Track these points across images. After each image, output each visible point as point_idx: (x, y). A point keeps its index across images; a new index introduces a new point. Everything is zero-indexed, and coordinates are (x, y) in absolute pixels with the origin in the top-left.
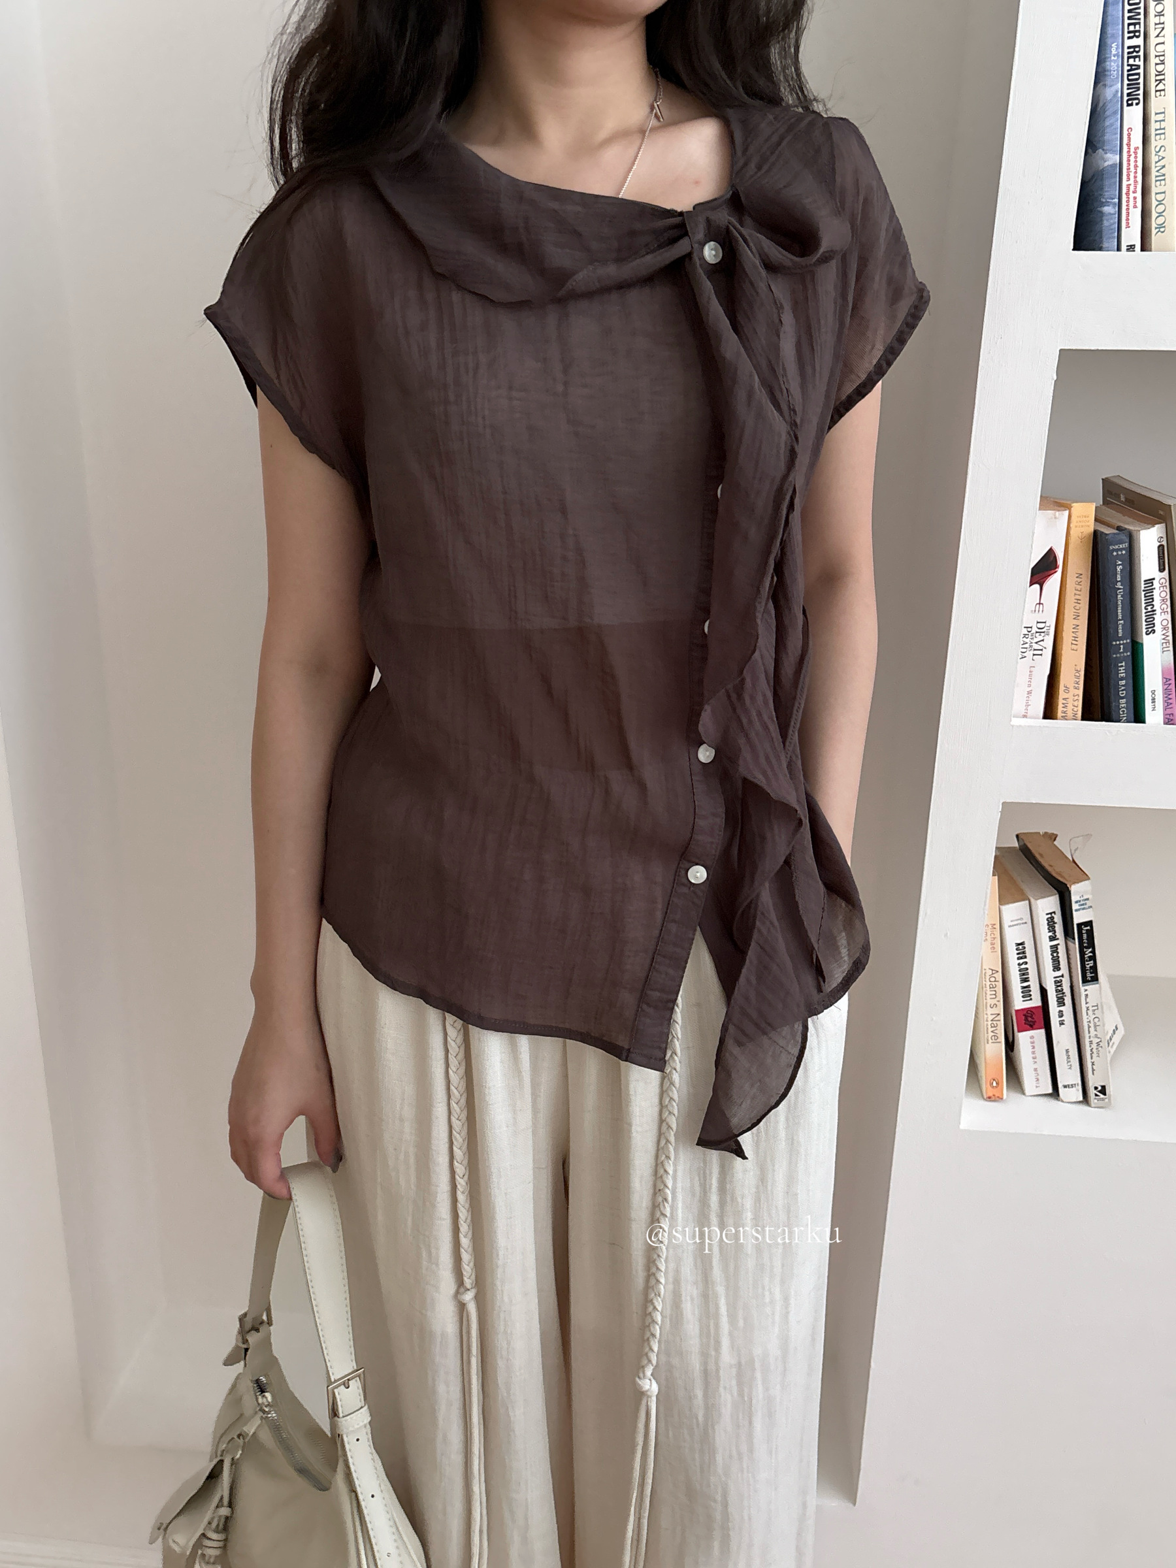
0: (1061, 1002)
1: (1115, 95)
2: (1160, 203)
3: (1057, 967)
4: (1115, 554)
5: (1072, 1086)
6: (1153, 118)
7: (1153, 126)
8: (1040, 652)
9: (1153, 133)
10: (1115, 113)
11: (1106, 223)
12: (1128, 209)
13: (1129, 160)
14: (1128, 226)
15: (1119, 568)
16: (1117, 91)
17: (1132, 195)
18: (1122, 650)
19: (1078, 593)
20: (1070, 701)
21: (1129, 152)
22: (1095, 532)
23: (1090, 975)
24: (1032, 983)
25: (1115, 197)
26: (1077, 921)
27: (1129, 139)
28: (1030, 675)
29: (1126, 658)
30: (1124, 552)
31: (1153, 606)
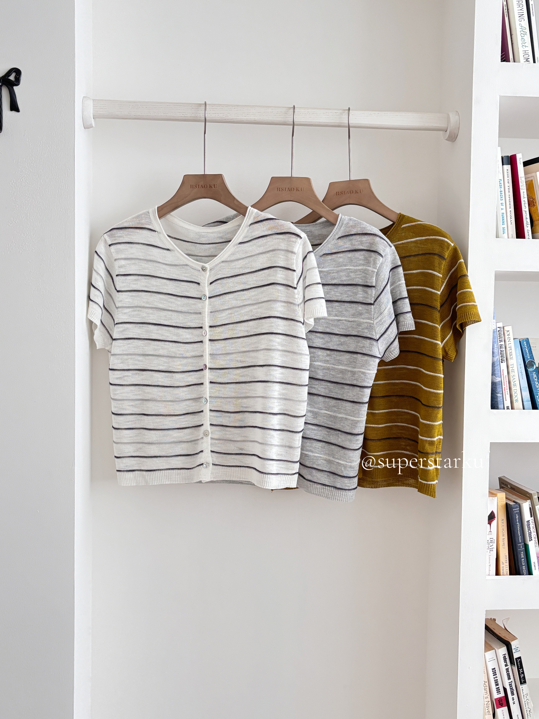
1: (497, 360)
2: (515, 393)
3: (509, 678)
4: (515, 512)
6: (510, 366)
7: (510, 369)
9: (510, 371)
10: (498, 365)
11: (499, 399)
12: (505, 395)
13: (504, 379)
14: (506, 400)
15: (517, 517)
16: (498, 359)
17: (506, 391)
18: (521, 548)
19: (503, 526)
20: (505, 568)
21: (503, 377)
22: (507, 504)
23: (523, 681)
24: (500, 686)
25: (501, 391)
26: (515, 657)
27: (503, 373)
28: (490, 559)
29: (523, 551)
30: (518, 511)
31: (530, 530)
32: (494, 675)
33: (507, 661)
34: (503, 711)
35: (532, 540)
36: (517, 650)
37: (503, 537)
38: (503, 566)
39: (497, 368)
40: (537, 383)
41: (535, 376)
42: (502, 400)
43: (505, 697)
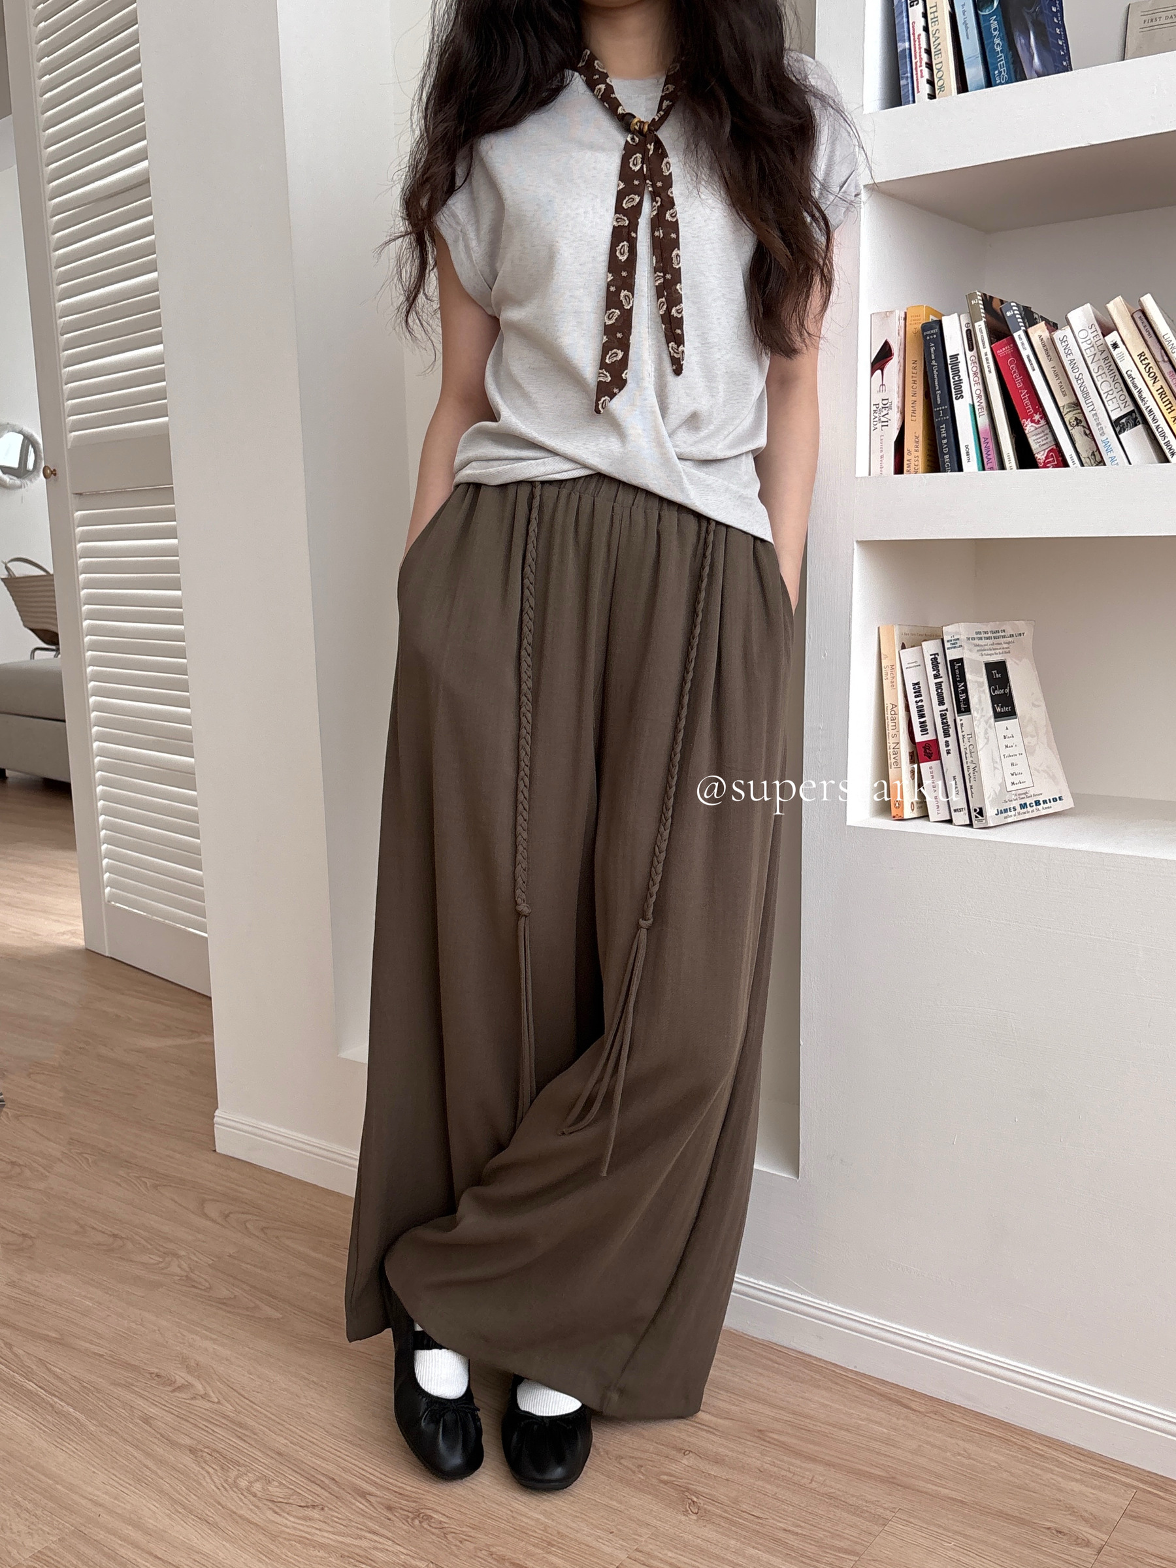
0: (947, 734)
2: (939, 70)
3: (941, 703)
5: (960, 810)
7: (929, 17)
8: (886, 424)
9: (929, 22)
10: (902, 13)
12: (917, 80)
13: (915, 45)
14: (918, 92)
15: (932, 349)
17: (919, 69)
18: (942, 415)
19: (914, 375)
20: (913, 462)
21: (914, 39)
22: (922, 326)
23: (963, 707)
24: (927, 718)
25: (907, 72)
26: (948, 659)
27: (914, 30)
28: (881, 443)
29: (945, 422)
30: (935, 336)
31: (960, 376)
32: (915, 697)
33: (940, 668)
34: (931, 768)
35: (962, 397)
36: (955, 644)
37: (914, 398)
38: (909, 458)
39: (901, 20)
40: (997, 41)
41: (994, 24)
42: (910, 92)
43: (936, 741)
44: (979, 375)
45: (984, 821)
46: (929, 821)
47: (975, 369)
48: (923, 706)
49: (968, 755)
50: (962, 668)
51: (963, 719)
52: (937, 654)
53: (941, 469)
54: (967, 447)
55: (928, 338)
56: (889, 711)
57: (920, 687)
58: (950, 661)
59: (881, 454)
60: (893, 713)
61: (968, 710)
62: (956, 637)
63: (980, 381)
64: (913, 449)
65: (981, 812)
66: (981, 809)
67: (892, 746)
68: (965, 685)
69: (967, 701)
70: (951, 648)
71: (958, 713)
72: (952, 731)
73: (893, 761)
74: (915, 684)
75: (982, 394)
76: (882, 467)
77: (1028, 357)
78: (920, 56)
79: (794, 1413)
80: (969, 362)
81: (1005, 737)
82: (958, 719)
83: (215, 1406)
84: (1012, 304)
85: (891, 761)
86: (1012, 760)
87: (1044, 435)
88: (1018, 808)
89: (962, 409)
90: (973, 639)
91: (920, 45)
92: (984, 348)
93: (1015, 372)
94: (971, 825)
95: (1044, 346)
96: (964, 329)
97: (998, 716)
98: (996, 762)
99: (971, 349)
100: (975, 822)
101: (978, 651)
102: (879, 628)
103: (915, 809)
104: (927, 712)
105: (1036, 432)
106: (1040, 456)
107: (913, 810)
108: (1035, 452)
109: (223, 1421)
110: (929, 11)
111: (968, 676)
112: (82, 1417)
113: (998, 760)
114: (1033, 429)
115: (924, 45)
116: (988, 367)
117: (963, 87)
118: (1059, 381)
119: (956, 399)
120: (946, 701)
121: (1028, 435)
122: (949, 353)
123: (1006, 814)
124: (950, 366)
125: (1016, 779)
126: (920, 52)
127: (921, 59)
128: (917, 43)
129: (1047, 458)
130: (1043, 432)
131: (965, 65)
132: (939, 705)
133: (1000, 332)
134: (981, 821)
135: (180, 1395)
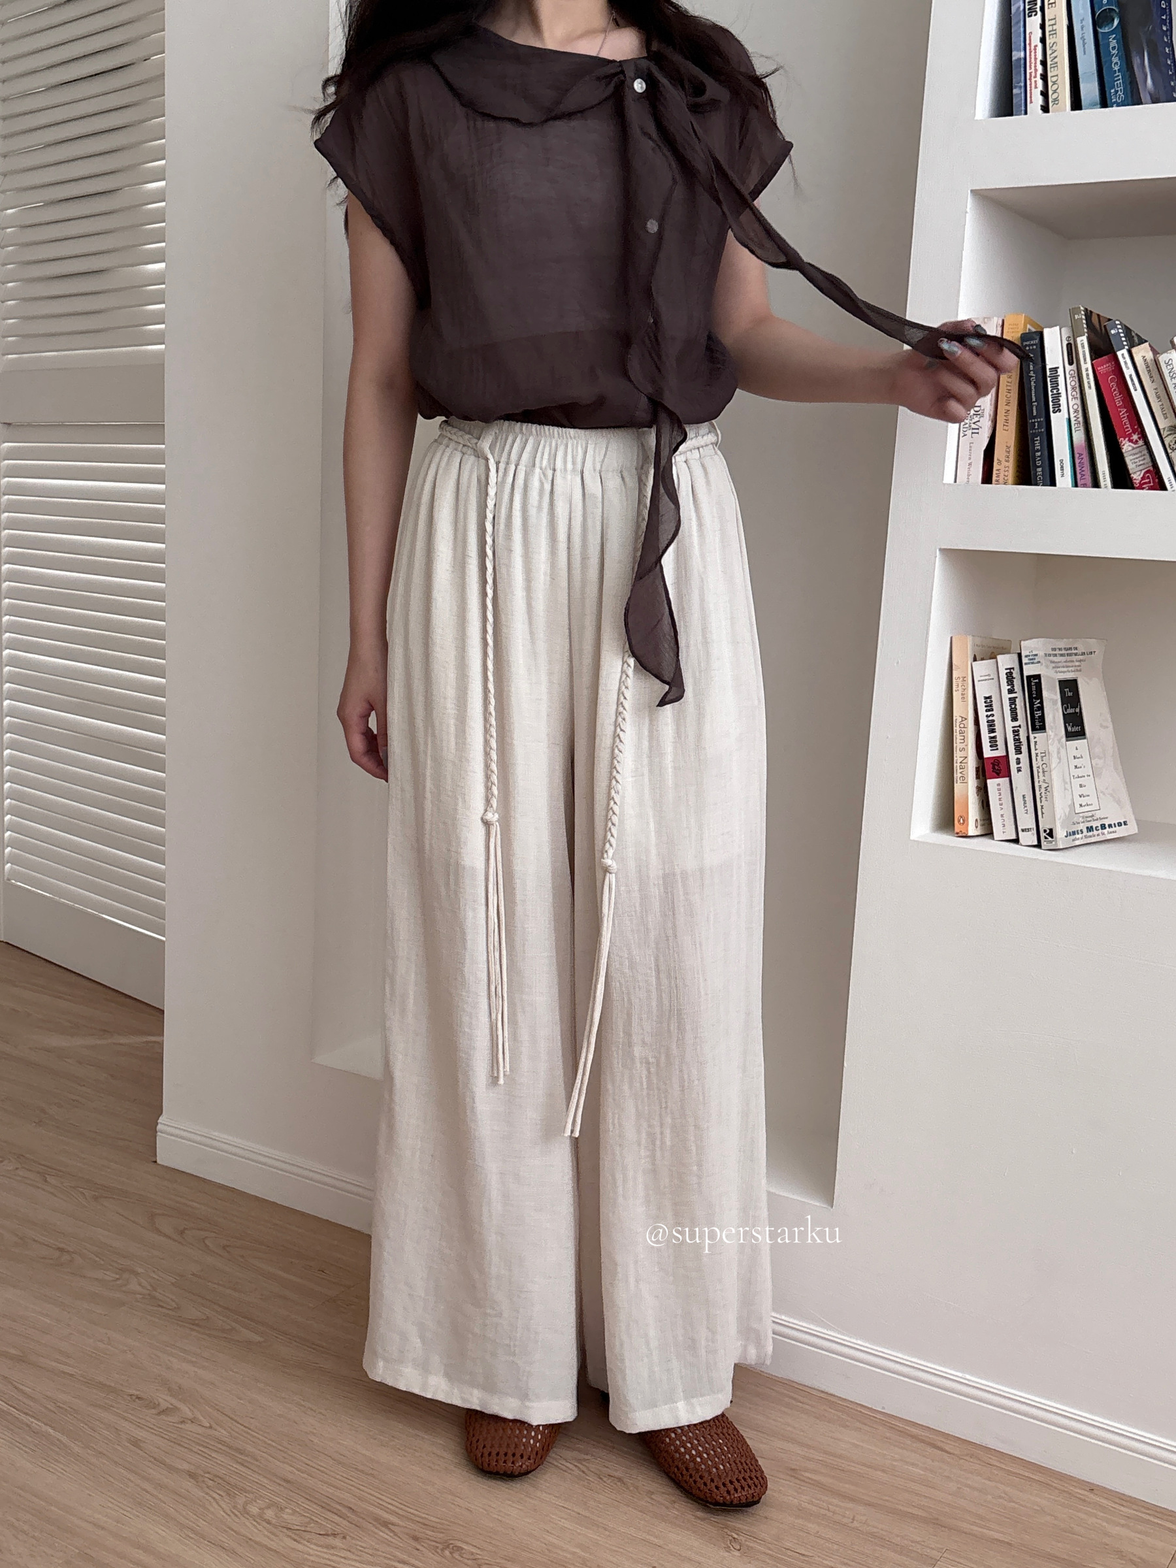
0: (1018, 750)
1: (1019, 10)
2: (1054, 83)
3: (1015, 719)
5: (1028, 830)
7: (1047, 30)
8: (976, 431)
10: (1019, 22)
11: (1015, 101)
12: (1031, 90)
13: (1030, 55)
14: (1031, 102)
17: (1033, 80)
18: (1036, 427)
20: (1002, 472)
21: (1030, 50)
23: (1038, 724)
24: (999, 734)
25: (1020, 81)
26: (1026, 674)
27: (1030, 40)
28: (970, 450)
29: (1040, 434)
30: (1035, 347)
31: (1058, 390)
32: (986, 711)
33: (1015, 683)
34: (999, 785)
35: (1060, 411)
36: (1033, 660)
37: (1007, 408)
38: (999, 467)
39: (1016, 30)
40: (1115, 60)
41: (1113, 43)
42: (1023, 102)
43: (1007, 756)
44: (1078, 390)
45: (1054, 843)
46: (993, 839)
47: (1073, 383)
48: (993, 721)
49: (1041, 774)
50: (1039, 685)
51: (1039, 736)
52: (1013, 668)
53: (1033, 482)
54: (1061, 461)
55: (1027, 348)
56: (958, 724)
57: (991, 701)
58: (1027, 677)
59: (969, 461)
60: (962, 726)
61: (1043, 728)
62: (1034, 653)
63: (1078, 396)
64: (1003, 460)
65: (1051, 833)
66: (1051, 830)
67: (960, 760)
68: (1041, 703)
69: (1042, 718)
70: (1029, 663)
71: (1032, 730)
72: (1024, 748)
73: (959, 775)
74: (986, 698)
75: (1080, 409)
76: (969, 475)
77: (1131, 376)
78: (1035, 66)
79: (825, 1453)
80: (1068, 376)
81: (1075, 758)
82: (1032, 736)
83: (210, 1432)
84: (1117, 322)
85: (957, 775)
86: (1080, 781)
87: (1141, 456)
88: (1085, 830)
89: (1058, 422)
90: (1050, 655)
91: (1035, 55)
92: (1085, 363)
93: (1115, 390)
94: (1039, 846)
95: (1147, 367)
96: (1065, 343)
97: (1070, 736)
98: (1067, 783)
99: (1071, 363)
100: (1044, 843)
101: (1053, 668)
102: (951, 638)
103: (979, 827)
104: (998, 726)
105: (1134, 451)
106: (1137, 477)
107: (977, 827)
108: (1131, 472)
109: (220, 1446)
110: (1047, 23)
111: (1045, 694)
112: (64, 1439)
113: (1068, 780)
114: (1130, 448)
115: (1040, 57)
116: (1089, 383)
117: (1076, 104)
118: (1160, 403)
119: (1054, 412)
120: (1019, 717)
121: (1125, 455)
122: (1048, 367)
123: (1073, 837)
124: (1049, 379)
125: (1084, 801)
126: (1036, 63)
127: (1036, 70)
128: (1033, 54)
129: (1143, 478)
130: (1141, 452)
131: (1081, 80)
132: (1012, 721)
133: (1102, 348)
134: (1051, 842)
135: (166, 1419)
